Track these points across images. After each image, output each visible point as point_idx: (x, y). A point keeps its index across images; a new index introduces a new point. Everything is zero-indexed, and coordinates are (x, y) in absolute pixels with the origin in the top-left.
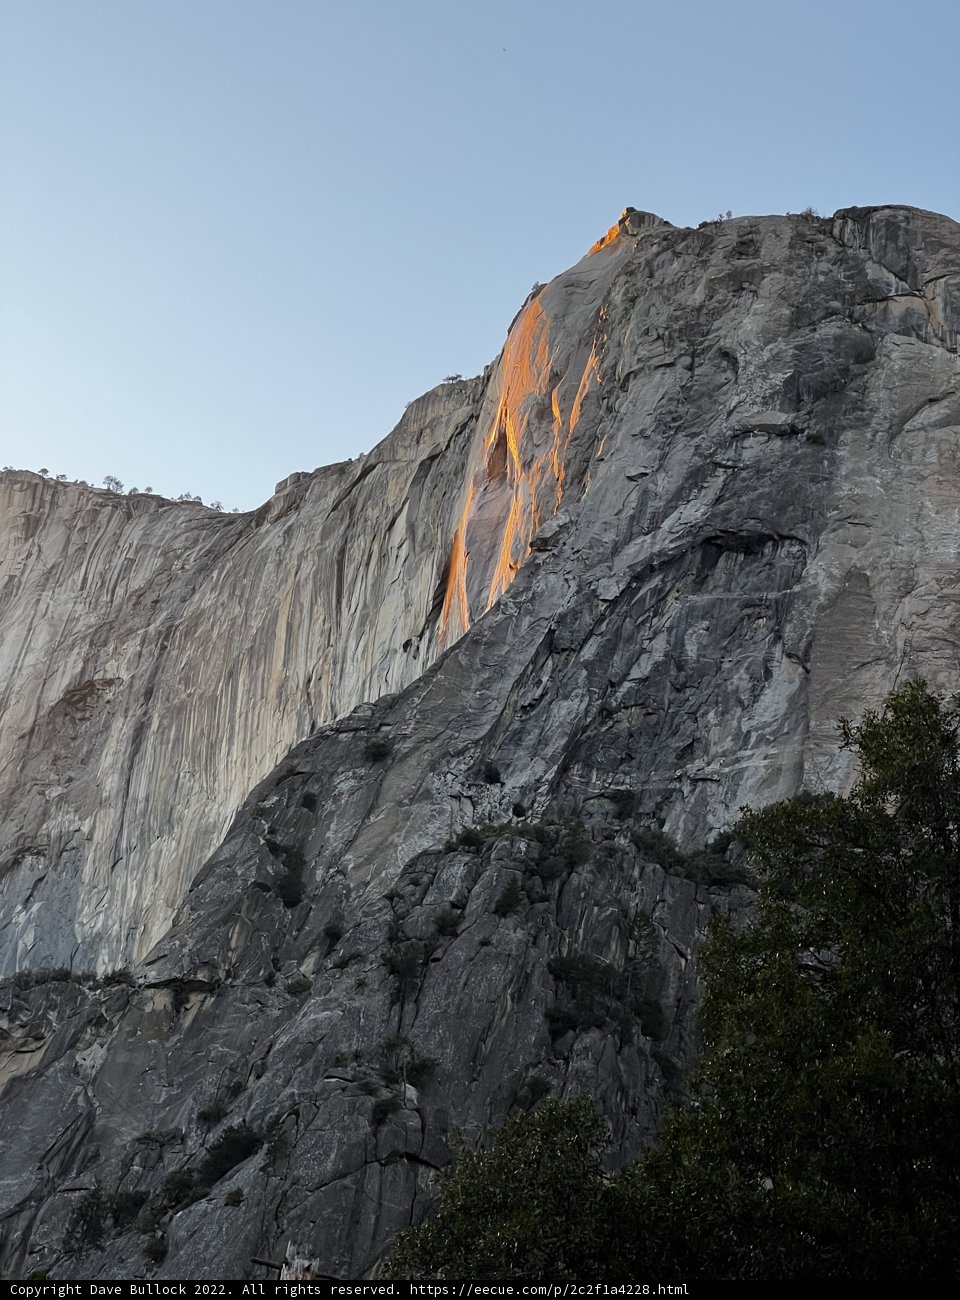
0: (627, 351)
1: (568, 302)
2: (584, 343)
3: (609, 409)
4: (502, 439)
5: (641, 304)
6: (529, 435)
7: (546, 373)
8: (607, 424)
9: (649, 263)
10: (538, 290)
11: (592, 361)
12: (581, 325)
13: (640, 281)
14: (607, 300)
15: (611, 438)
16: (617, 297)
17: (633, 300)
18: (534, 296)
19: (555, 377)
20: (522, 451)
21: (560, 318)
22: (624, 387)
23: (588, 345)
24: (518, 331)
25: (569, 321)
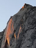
0: (26, 26)
1: (16, 19)
2: (19, 25)
3: (24, 36)
4: (7, 41)
5: (28, 19)
6: (11, 40)
7: (13, 30)
8: (24, 38)
9: (29, 12)
10: (11, 17)
11: (20, 28)
12: (18, 22)
13: (28, 15)
14: (22, 18)
15: (24, 40)
16: (24, 18)
17: (27, 18)
18: (11, 18)
19: (15, 31)
20: (10, 43)
21: (15, 21)
22: (26, 32)
23: (20, 26)
24: (8, 24)
25: (16, 22)
